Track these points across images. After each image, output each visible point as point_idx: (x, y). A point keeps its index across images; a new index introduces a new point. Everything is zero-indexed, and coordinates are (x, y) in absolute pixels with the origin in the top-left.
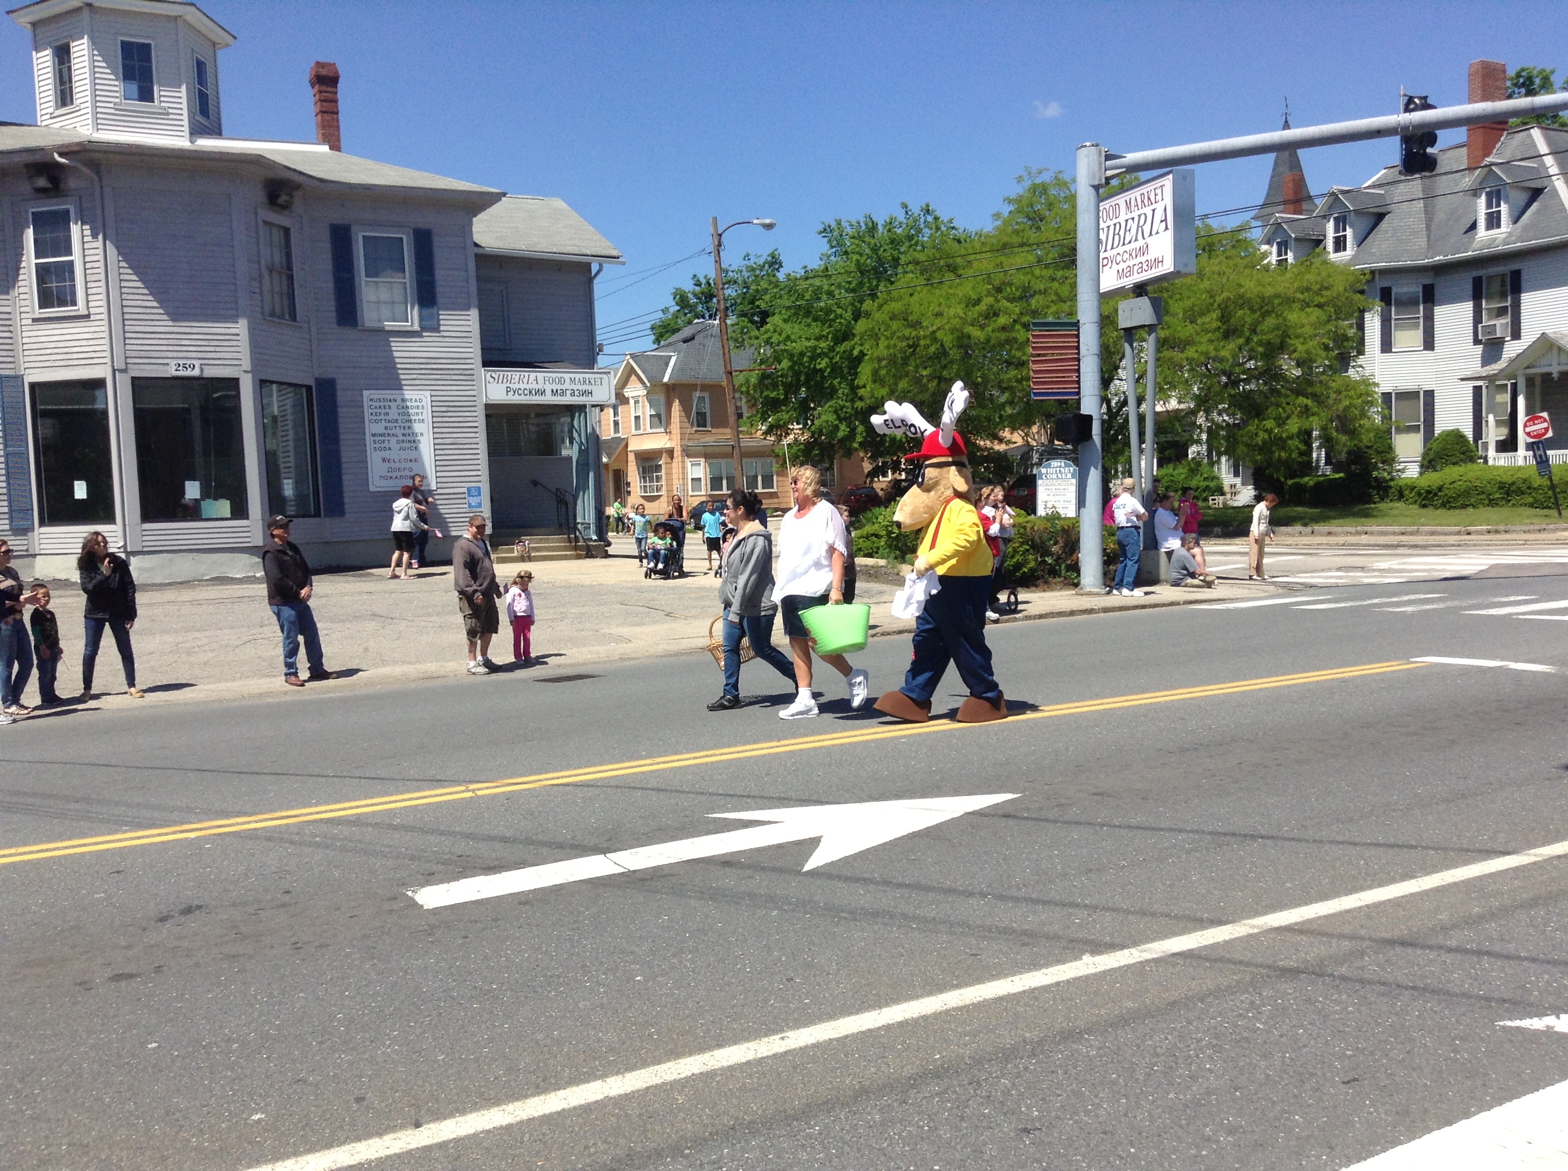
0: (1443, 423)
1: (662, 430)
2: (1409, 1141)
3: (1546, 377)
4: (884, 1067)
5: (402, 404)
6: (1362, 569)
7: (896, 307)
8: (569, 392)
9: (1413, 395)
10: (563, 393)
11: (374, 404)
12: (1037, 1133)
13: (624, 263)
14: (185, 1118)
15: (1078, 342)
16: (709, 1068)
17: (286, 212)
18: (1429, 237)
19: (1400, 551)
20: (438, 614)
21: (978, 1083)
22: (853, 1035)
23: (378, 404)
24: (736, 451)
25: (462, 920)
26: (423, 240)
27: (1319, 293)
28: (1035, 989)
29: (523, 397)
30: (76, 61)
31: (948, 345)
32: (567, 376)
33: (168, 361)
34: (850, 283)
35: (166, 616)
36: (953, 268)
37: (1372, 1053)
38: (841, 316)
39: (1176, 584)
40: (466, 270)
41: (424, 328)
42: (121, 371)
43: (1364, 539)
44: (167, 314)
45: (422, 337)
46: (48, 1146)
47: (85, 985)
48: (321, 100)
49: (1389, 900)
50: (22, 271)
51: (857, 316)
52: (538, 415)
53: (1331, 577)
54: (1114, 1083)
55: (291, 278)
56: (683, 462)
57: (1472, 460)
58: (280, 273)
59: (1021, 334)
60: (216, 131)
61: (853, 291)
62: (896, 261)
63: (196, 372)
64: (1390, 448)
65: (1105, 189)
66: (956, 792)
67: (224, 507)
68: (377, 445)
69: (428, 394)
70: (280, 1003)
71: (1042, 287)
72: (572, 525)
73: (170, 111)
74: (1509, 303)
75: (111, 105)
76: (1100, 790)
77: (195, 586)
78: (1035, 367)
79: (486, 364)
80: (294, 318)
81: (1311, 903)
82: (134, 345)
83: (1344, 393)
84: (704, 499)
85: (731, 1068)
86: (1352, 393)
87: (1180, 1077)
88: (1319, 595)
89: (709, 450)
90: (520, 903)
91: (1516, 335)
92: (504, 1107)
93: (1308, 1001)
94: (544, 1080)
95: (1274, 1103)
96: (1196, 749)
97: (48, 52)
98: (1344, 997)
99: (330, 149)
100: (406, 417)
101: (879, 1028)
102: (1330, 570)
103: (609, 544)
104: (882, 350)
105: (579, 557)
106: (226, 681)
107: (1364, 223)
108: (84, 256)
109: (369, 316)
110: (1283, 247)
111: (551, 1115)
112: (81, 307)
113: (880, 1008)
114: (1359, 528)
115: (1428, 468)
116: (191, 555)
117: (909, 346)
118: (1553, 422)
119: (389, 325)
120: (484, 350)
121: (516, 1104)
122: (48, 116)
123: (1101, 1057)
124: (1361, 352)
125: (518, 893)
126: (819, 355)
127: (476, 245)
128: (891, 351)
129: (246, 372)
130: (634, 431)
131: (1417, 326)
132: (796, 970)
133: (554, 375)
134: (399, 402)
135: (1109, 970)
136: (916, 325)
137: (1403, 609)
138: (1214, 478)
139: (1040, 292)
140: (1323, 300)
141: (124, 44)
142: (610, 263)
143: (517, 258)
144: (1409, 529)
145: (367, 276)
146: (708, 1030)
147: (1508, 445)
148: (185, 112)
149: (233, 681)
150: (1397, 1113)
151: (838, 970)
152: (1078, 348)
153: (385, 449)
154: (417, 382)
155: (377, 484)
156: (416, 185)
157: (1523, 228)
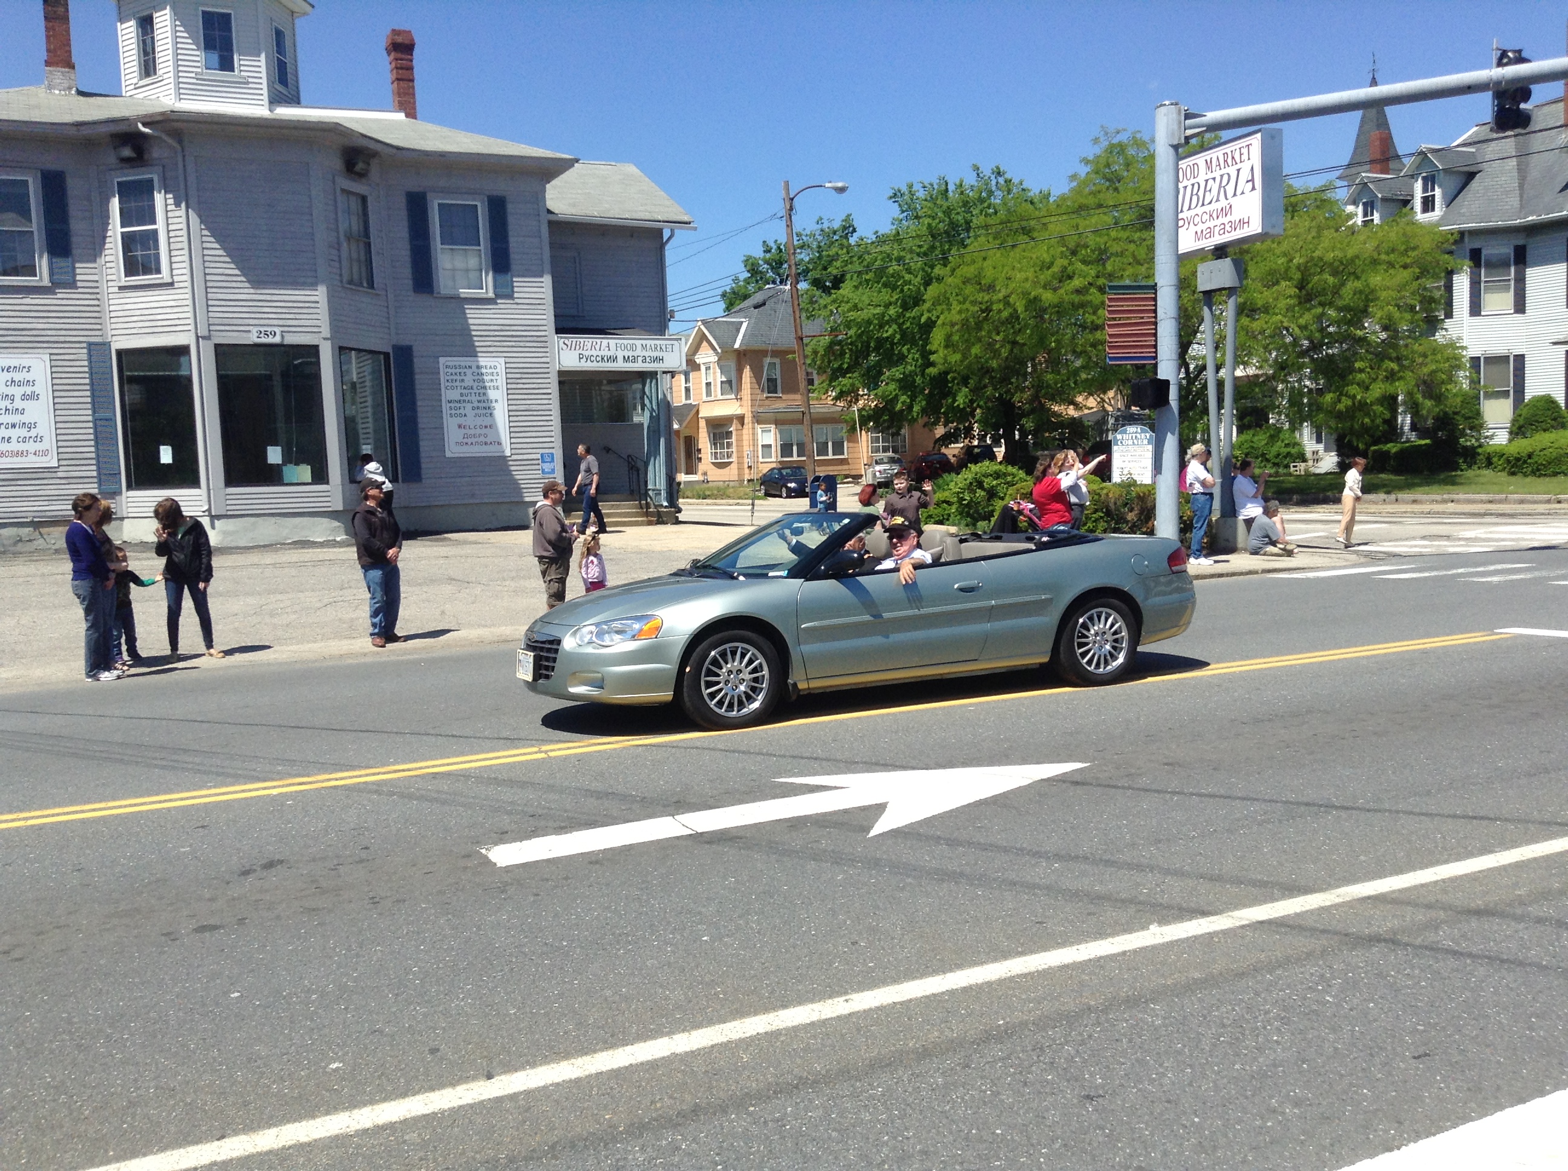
0: (1533, 389)
1: (733, 396)
2: (1480, 1117)
4: (947, 1033)
5: (476, 371)
6: (1448, 537)
7: (969, 271)
8: (640, 359)
9: (1504, 359)
10: (635, 359)
11: (450, 370)
12: (1100, 1100)
13: (695, 229)
14: (265, 1065)
15: (1155, 305)
16: (774, 1028)
17: (364, 180)
18: (1521, 196)
19: (1487, 519)
20: (513, 579)
21: (1041, 1049)
22: (916, 999)
23: (453, 371)
24: (807, 418)
25: (533, 878)
26: (498, 207)
27: (1405, 253)
28: (1101, 957)
29: (595, 364)
30: (159, 31)
31: (1020, 309)
32: (638, 343)
33: (251, 328)
34: (920, 247)
35: (249, 578)
36: (1027, 231)
37: (1444, 1029)
38: (910, 282)
39: (1255, 552)
40: (540, 238)
41: (498, 296)
42: (204, 338)
43: (1451, 507)
44: (249, 281)
45: (497, 304)
46: (139, 1089)
47: (171, 936)
48: (397, 68)
49: (1466, 875)
50: (108, 240)
51: (927, 283)
52: (610, 382)
53: (1416, 546)
54: (1180, 1052)
55: (368, 245)
56: (753, 428)
58: (358, 241)
59: (1094, 296)
60: (295, 100)
61: (925, 254)
62: (968, 224)
63: (277, 340)
64: (1478, 414)
65: (1184, 148)
66: (1024, 761)
67: (305, 472)
68: (453, 412)
69: (502, 361)
70: (357, 955)
71: (1119, 250)
72: (643, 492)
73: (250, 80)
75: (193, 75)
76: (1170, 760)
77: (277, 550)
78: (1112, 331)
79: (559, 330)
80: (371, 285)
81: (1385, 877)
82: (216, 313)
83: (1430, 357)
84: (774, 465)
85: (796, 1029)
86: (1439, 357)
87: (1246, 1048)
88: (1403, 564)
89: (780, 416)
90: (591, 863)
92: (573, 1061)
93: (1380, 975)
94: (612, 1036)
95: (1342, 1076)
96: (1270, 720)
97: (132, 23)
98: (1417, 972)
99: (407, 116)
100: (481, 384)
101: (943, 993)
102: (1414, 538)
103: (680, 511)
104: (954, 315)
105: (650, 523)
106: (308, 642)
107: (1453, 183)
108: (168, 225)
109: (444, 282)
110: (1369, 207)
111: (619, 1070)
112: (165, 276)
113: (944, 973)
114: (1445, 496)
115: (1517, 434)
116: (273, 520)
117: (983, 311)
119: (464, 292)
120: (556, 315)
121: (584, 1058)
122: (132, 87)
123: (1166, 1026)
124: (1449, 315)
125: (588, 853)
126: (887, 323)
127: (549, 212)
128: (963, 316)
129: (325, 339)
130: (705, 398)
131: (1507, 289)
132: (860, 933)
133: (626, 342)
134: (474, 369)
135: (1177, 941)
136: (991, 288)
137: (1489, 579)
138: (1296, 444)
139: (1117, 255)
140: (1408, 261)
141: (205, 14)
142: (681, 228)
143: (590, 224)
144: (1498, 497)
145: (442, 244)
146: (773, 992)
148: (264, 81)
149: (315, 642)
150: (1469, 1089)
151: (903, 935)
152: (1155, 311)
153: (461, 415)
154: (491, 349)
155: (453, 450)
156: (490, 152)
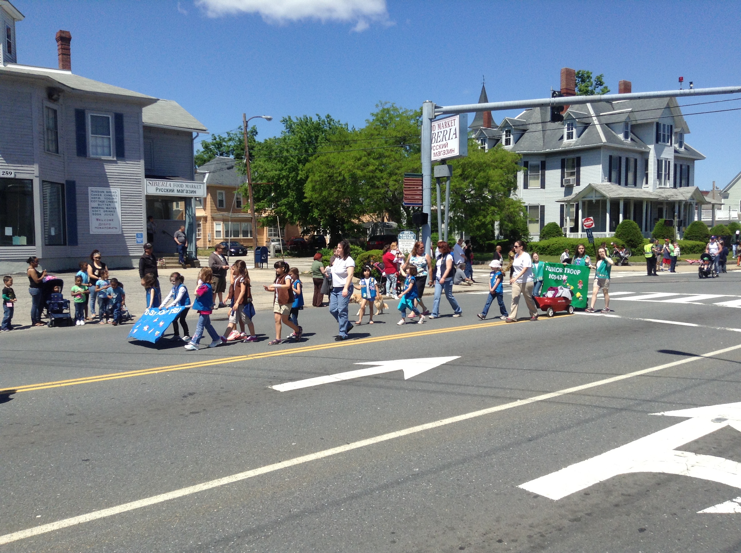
0: (548, 220)
3: (590, 202)
8: (185, 191)
9: (536, 207)
10: (182, 191)
11: (93, 193)
13: (208, 133)
15: (422, 183)
17: (56, 103)
18: (544, 141)
23: (95, 193)
26: (119, 118)
27: (501, 162)
29: (164, 193)
31: (347, 177)
32: (184, 184)
34: (296, 146)
36: (347, 143)
38: (292, 161)
39: (457, 284)
40: (139, 134)
41: (118, 160)
45: (117, 163)
47: (184, 415)
48: (61, 48)
55: (57, 133)
56: (212, 223)
57: (560, 235)
58: (52, 131)
60: (14, 61)
63: (12, 176)
64: (527, 229)
65: (433, 119)
66: (438, 355)
67: (23, 240)
68: (94, 213)
69: (119, 189)
74: (575, 171)
76: (487, 355)
78: (405, 192)
79: (147, 176)
80: (58, 152)
81: (578, 386)
83: (511, 206)
86: (514, 206)
89: (225, 219)
90: (314, 390)
91: (578, 184)
92: (370, 439)
100: (109, 200)
104: (317, 177)
107: (518, 134)
109: (92, 152)
110: (483, 141)
115: (543, 238)
116: (7, 262)
117: (329, 177)
118: (595, 222)
119: (102, 157)
120: (146, 170)
124: (516, 188)
125: (310, 387)
126: (282, 178)
127: (142, 122)
128: (321, 178)
129: (36, 177)
131: (538, 179)
133: (178, 183)
134: (105, 193)
135: (528, 404)
136: (332, 167)
140: (503, 166)
142: (202, 133)
145: (92, 134)
147: (575, 229)
148: (2, 51)
151: (442, 405)
152: (422, 185)
153: (98, 214)
154: (114, 184)
155: (93, 230)
156: (116, 93)
157: (582, 139)
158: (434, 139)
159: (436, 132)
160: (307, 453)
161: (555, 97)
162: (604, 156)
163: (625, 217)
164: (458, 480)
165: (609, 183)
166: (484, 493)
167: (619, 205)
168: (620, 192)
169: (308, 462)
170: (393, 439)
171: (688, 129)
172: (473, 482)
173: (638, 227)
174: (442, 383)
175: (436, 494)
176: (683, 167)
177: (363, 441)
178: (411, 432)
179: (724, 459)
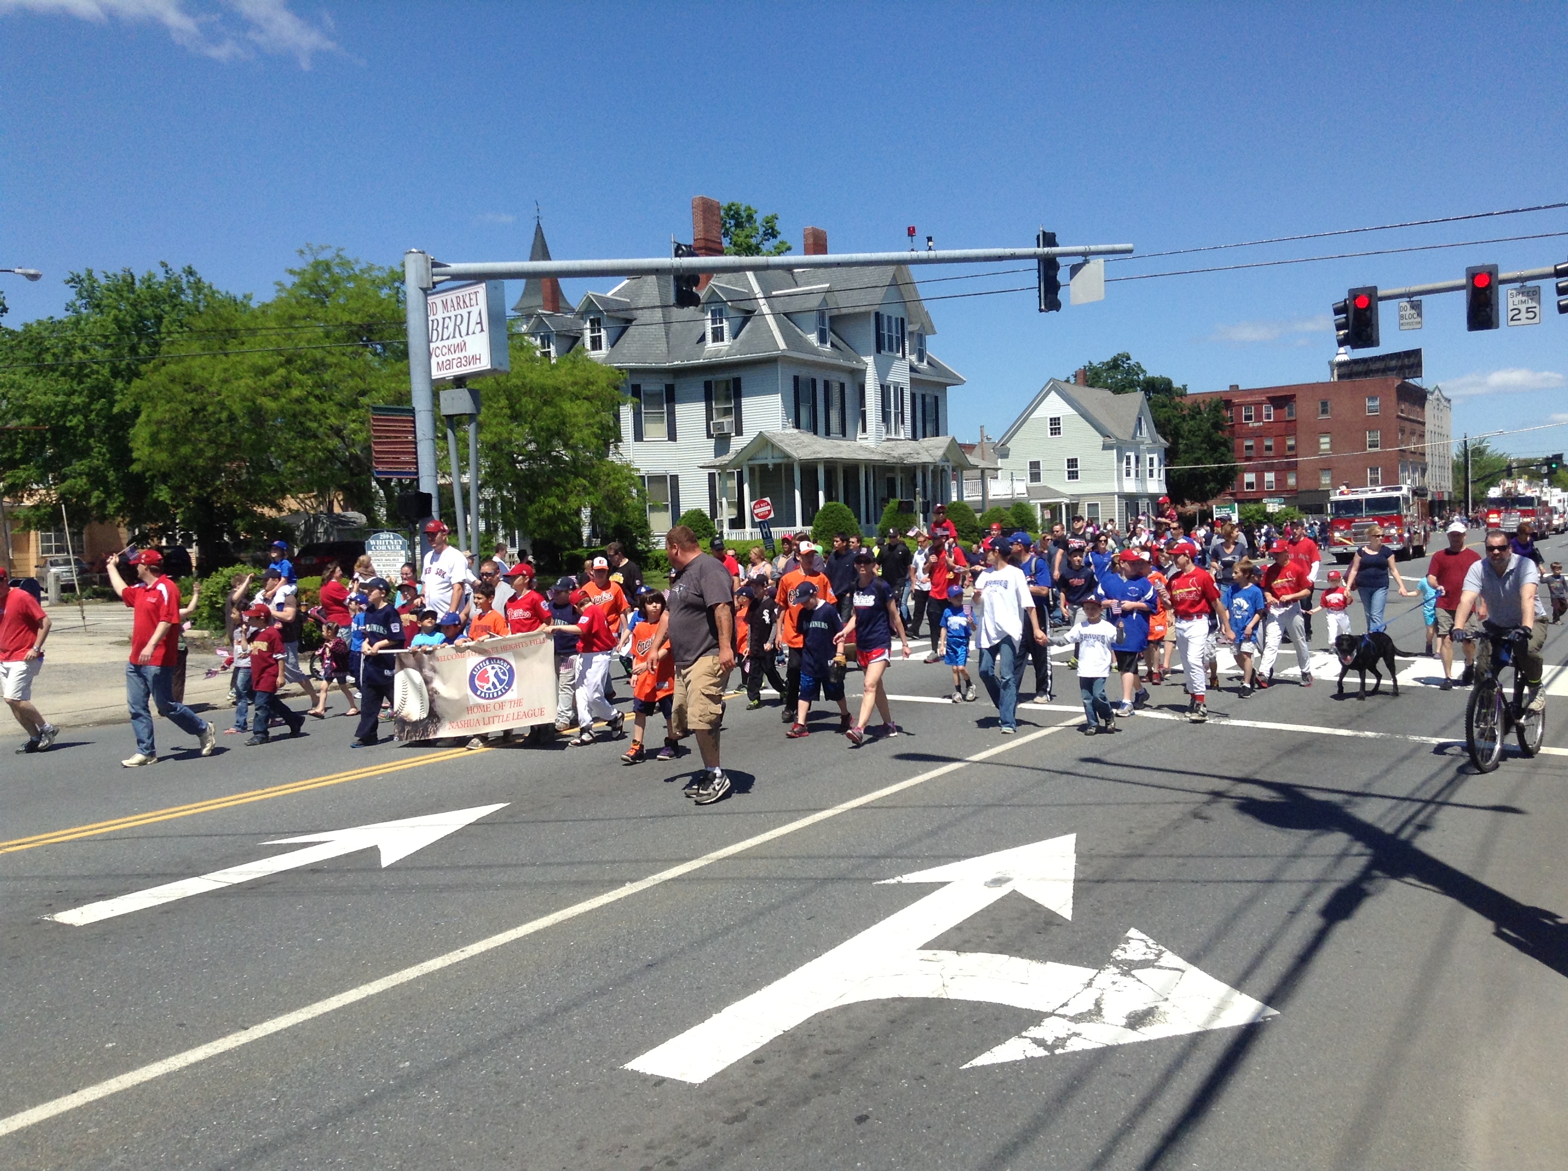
0: (687, 504)
3: (764, 467)
7: (176, 369)
9: (658, 480)
12: (656, 966)
15: (415, 427)
16: (425, 972)
18: (668, 343)
22: (509, 942)
31: (238, 414)
34: (106, 338)
36: (234, 335)
38: (98, 372)
51: (118, 376)
62: (159, 319)
64: (646, 524)
66: (457, 807)
74: (732, 405)
78: (377, 448)
86: (617, 475)
91: (739, 432)
94: (313, 995)
95: (776, 933)
101: (523, 937)
104: (160, 413)
107: (615, 327)
110: (546, 340)
113: (515, 927)
118: (775, 505)
121: (305, 1008)
124: (619, 440)
126: (72, 412)
128: (172, 415)
131: (662, 420)
132: (435, 919)
135: (645, 890)
136: (201, 390)
140: (590, 394)
147: (738, 523)
152: (415, 432)
157: (741, 343)
158: (435, 332)
159: (439, 316)
160: (144, 1063)
161: (680, 256)
162: (784, 377)
163: (828, 498)
164: (497, 1073)
165: (796, 431)
166: (552, 1093)
167: (816, 470)
168: (817, 448)
169: (146, 1082)
170: (352, 1005)
171: (932, 327)
172: (528, 1072)
173: (853, 516)
174: (466, 867)
175: (449, 1111)
176: (928, 399)
177: (280, 1019)
178: (394, 984)
179: (1007, 957)
